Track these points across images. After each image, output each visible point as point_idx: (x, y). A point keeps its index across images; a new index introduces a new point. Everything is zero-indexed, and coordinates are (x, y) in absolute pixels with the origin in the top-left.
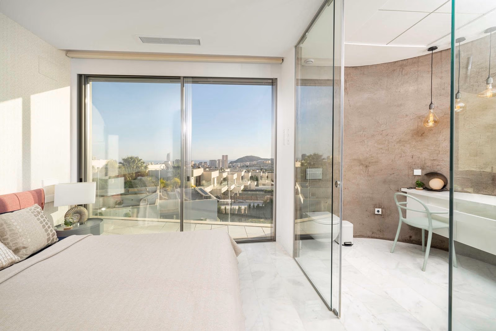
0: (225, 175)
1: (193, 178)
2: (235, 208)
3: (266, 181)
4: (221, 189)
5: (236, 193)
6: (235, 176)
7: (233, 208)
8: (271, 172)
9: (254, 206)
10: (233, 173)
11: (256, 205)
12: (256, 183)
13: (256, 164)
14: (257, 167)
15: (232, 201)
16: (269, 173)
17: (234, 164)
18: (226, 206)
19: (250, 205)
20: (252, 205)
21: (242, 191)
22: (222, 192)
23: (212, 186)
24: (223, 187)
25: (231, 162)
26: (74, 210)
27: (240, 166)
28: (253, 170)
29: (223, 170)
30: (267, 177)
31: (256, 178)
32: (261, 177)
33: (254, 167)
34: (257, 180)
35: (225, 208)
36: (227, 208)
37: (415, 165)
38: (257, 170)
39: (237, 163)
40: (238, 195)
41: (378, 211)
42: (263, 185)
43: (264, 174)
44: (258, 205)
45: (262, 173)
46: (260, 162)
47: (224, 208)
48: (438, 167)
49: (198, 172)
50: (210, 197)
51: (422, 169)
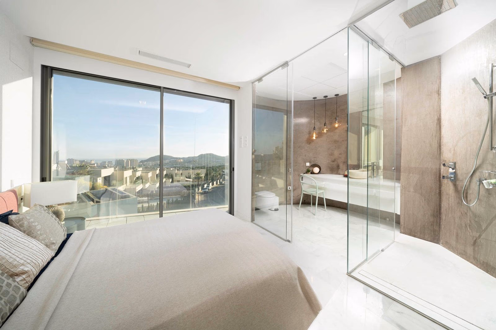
0: (138, 174)
1: (101, 178)
2: (153, 205)
3: (180, 178)
4: (136, 188)
5: (153, 190)
6: (150, 175)
7: (151, 205)
8: (184, 169)
9: (173, 201)
10: (147, 171)
11: (174, 200)
12: (171, 180)
13: (168, 163)
14: (170, 165)
15: (149, 198)
16: (183, 171)
17: (145, 163)
18: (143, 204)
19: (169, 200)
20: (171, 201)
21: (157, 188)
22: (137, 191)
23: (125, 185)
24: (137, 186)
25: (142, 161)
26: (52, 210)
27: (152, 165)
28: (167, 169)
29: (135, 169)
30: (182, 174)
31: (171, 175)
32: (176, 175)
33: (167, 165)
34: (172, 178)
35: (143, 206)
36: (144, 206)
37: (306, 160)
38: (171, 168)
39: (149, 162)
40: (154, 192)
41: (289, 188)
42: (177, 182)
43: (178, 172)
44: (177, 199)
45: (176, 170)
46: (172, 160)
47: (141, 206)
48: (317, 161)
49: (106, 172)
50: (128, 197)
51: (310, 162)
